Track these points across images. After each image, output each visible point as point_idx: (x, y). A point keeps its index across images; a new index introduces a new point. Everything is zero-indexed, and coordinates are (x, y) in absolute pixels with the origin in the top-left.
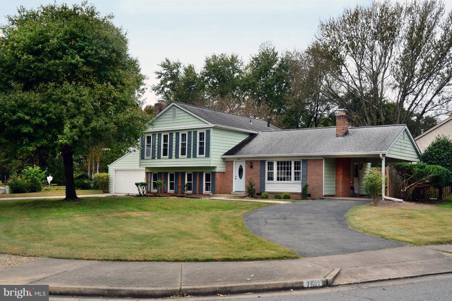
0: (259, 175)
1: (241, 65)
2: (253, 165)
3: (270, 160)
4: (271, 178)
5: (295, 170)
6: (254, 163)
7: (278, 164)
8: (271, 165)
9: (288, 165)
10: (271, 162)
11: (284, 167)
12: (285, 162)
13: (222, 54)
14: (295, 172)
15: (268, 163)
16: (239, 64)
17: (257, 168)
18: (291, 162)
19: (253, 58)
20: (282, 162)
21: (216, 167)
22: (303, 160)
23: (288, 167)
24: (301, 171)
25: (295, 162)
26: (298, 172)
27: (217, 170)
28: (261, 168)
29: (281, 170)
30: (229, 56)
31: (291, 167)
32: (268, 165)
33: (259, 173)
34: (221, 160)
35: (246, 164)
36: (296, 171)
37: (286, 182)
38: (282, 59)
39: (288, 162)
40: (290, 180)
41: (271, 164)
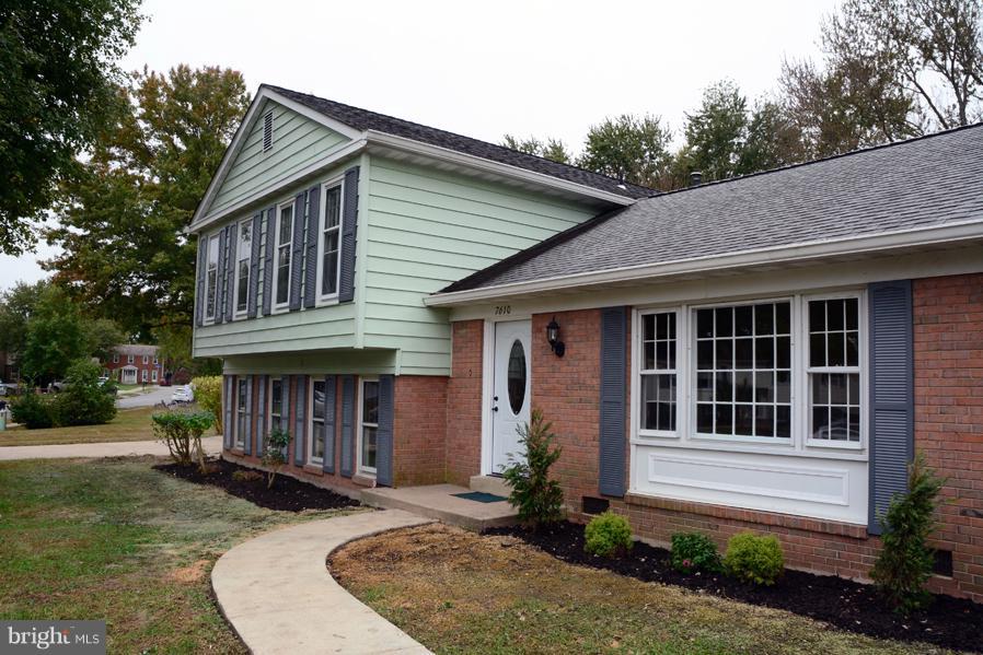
0: (593, 396)
1: (667, 141)
2: (569, 340)
3: (657, 303)
4: (659, 416)
5: (816, 359)
6: (572, 330)
7: (703, 327)
8: (662, 335)
9: (764, 327)
10: (662, 317)
11: (744, 347)
12: (744, 312)
13: (624, 117)
14: (819, 381)
15: (648, 320)
16: (663, 140)
17: (586, 351)
18: (784, 310)
19: (690, 118)
20: (724, 314)
21: (392, 352)
22: (878, 292)
23: (765, 346)
24: (863, 368)
25: (816, 310)
26: (839, 379)
27: (401, 366)
28: (605, 350)
29: (724, 361)
30: (638, 121)
31: (785, 345)
32: (648, 334)
33: (596, 382)
34: (425, 316)
35: (536, 331)
36: (827, 369)
37: (754, 440)
38: (757, 116)
39: (764, 310)
40: (785, 431)
41: (660, 328)
